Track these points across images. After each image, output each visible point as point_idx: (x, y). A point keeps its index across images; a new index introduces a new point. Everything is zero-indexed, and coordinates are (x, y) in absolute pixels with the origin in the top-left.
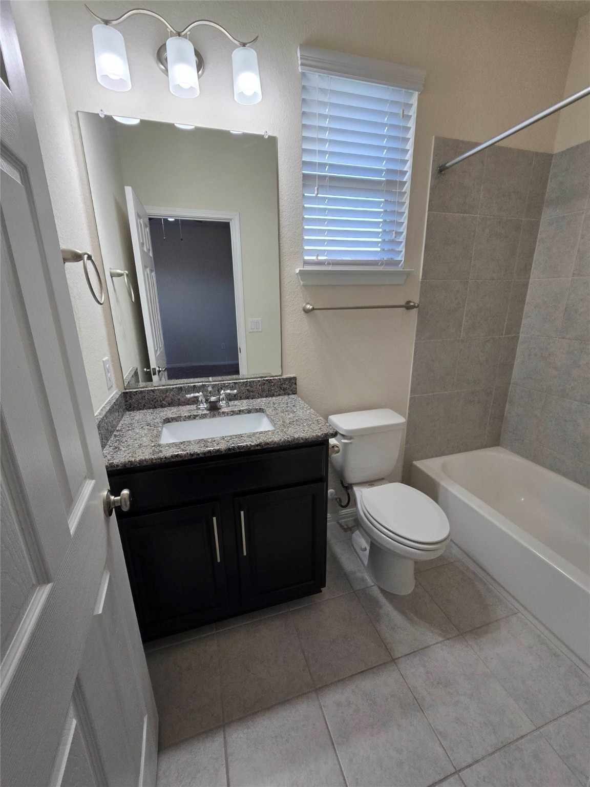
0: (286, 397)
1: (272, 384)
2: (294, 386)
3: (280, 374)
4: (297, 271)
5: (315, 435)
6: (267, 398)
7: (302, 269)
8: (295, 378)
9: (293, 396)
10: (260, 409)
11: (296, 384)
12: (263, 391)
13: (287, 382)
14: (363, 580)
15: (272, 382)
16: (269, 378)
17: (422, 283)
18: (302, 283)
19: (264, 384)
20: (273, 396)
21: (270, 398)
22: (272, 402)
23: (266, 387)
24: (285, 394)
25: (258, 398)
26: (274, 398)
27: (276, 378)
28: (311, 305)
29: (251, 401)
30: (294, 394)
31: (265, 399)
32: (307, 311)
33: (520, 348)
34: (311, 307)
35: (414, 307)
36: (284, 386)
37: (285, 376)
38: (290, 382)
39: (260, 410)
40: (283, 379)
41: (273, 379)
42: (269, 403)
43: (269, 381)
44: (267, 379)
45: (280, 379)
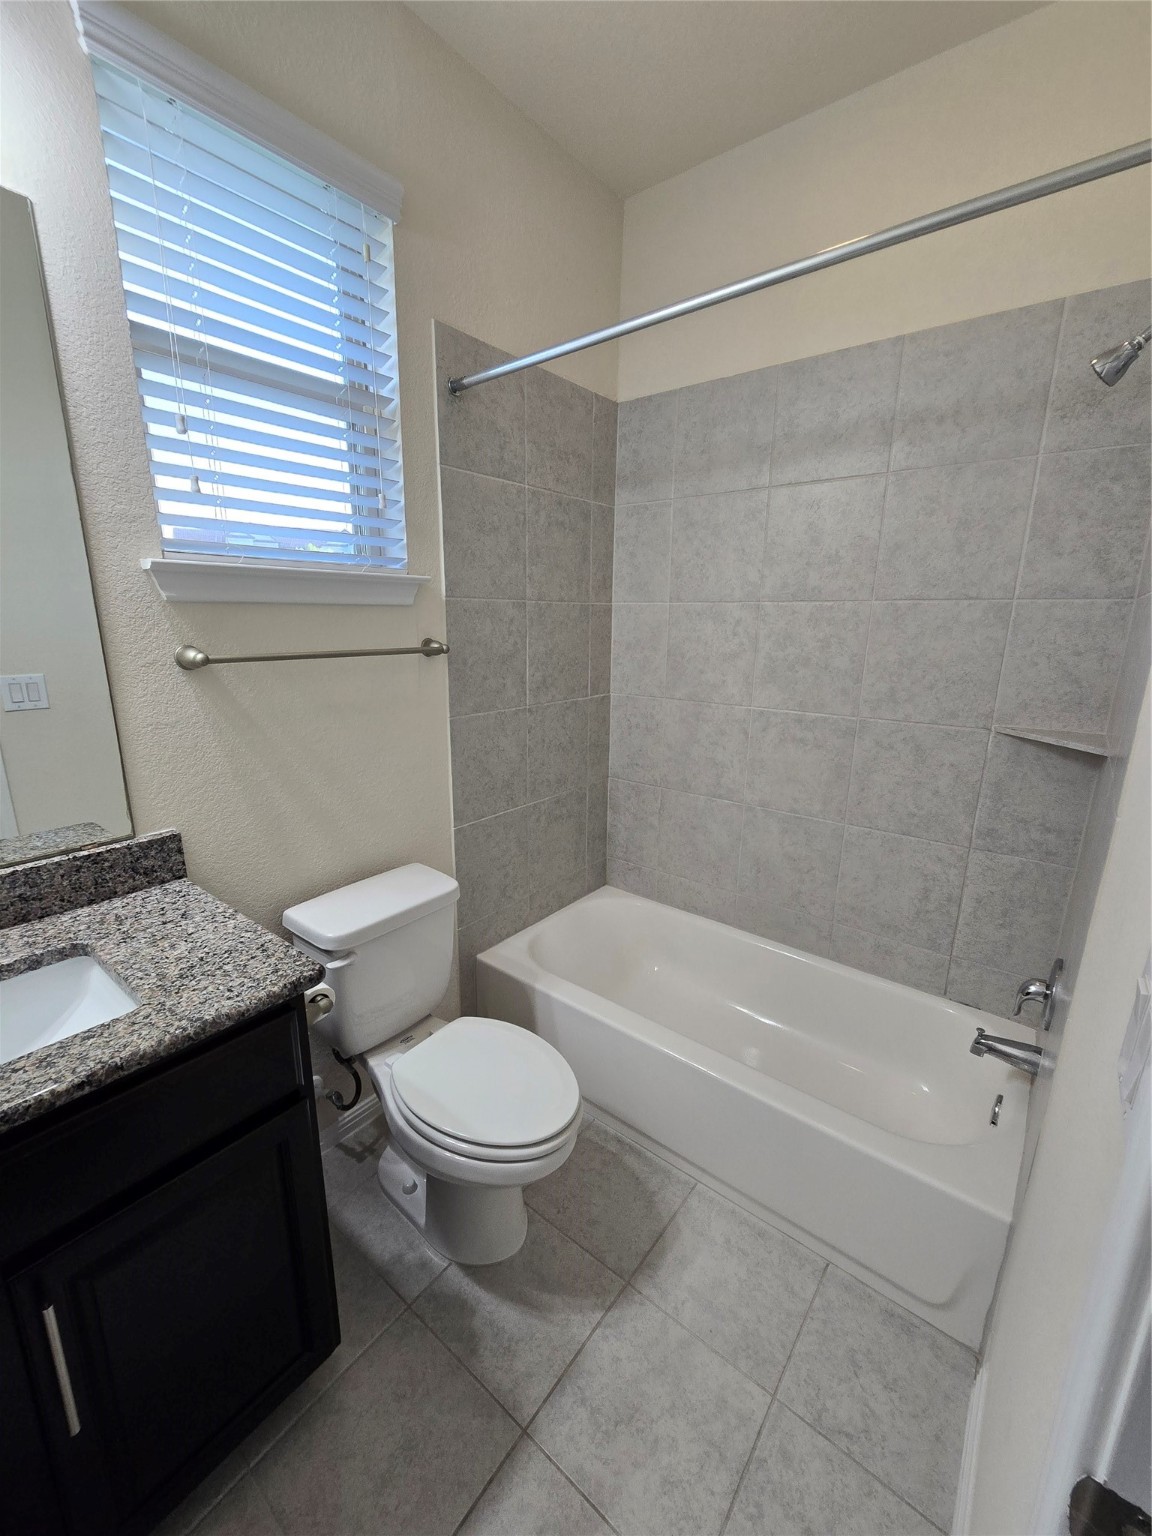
0: (156, 891)
1: (107, 864)
2: (176, 857)
3: (128, 832)
4: (147, 564)
5: (263, 994)
6: (95, 907)
7: (160, 560)
8: (176, 838)
9: (175, 885)
10: (74, 946)
11: (180, 851)
12: (77, 888)
13: (153, 853)
14: (424, 1265)
15: (106, 860)
16: (93, 851)
17: (448, 603)
18: (164, 595)
19: (78, 870)
20: (112, 895)
21: (105, 905)
22: (111, 918)
23: (87, 877)
24: (150, 884)
25: (63, 911)
26: (117, 903)
27: (118, 846)
28: (201, 652)
29: (38, 925)
30: (180, 878)
31: (87, 910)
32: (187, 666)
33: (615, 716)
34: (200, 656)
35: (439, 651)
36: (145, 863)
37: (142, 838)
38: (162, 850)
39: (77, 950)
40: (139, 845)
41: (108, 851)
42: (102, 922)
43: (95, 859)
44: (86, 853)
45: (129, 848)
